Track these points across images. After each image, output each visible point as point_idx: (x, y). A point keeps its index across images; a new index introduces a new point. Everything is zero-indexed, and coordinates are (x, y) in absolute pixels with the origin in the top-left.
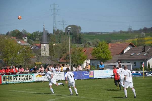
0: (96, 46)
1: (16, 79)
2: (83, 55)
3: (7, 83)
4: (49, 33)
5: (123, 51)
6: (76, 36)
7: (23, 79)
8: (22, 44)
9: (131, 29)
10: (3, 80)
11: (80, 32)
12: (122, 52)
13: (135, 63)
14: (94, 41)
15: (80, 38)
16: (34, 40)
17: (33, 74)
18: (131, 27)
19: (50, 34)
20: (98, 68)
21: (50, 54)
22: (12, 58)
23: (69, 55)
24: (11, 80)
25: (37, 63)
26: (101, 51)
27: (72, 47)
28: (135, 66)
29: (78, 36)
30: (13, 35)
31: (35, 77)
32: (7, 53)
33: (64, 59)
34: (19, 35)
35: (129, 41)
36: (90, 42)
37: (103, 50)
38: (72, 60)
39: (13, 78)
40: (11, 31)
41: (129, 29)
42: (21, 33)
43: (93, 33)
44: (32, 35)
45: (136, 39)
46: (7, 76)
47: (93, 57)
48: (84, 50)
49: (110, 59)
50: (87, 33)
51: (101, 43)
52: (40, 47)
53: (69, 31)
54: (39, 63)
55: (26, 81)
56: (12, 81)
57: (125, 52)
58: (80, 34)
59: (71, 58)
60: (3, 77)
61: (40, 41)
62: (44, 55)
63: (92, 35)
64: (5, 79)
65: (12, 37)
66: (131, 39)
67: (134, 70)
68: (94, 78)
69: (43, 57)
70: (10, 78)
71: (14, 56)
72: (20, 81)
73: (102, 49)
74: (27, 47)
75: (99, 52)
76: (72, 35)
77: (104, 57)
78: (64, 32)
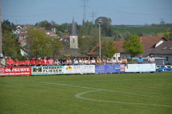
0: (126, 39)
1: (46, 71)
2: (114, 48)
3: (37, 74)
4: (79, 25)
5: (155, 45)
6: (106, 29)
7: (53, 71)
8: (51, 36)
9: (163, 22)
10: (33, 72)
11: (110, 25)
12: (154, 46)
13: (167, 58)
14: (125, 34)
15: (110, 31)
16: (63, 31)
17: (62, 66)
19: (80, 25)
20: (130, 61)
21: (79, 47)
22: (41, 49)
23: (99, 48)
24: (41, 71)
25: (66, 55)
26: (132, 44)
27: (101, 40)
28: (167, 60)
29: (108, 29)
30: (42, 26)
31: (65, 70)
32: (37, 44)
33: (94, 51)
34: (47, 26)
35: (162, 35)
36: (121, 35)
37: (134, 43)
38: (101, 53)
39: (43, 70)
40: (40, 22)
41: (161, 22)
42: (50, 24)
43: (123, 26)
44: (61, 26)
45: (168, 33)
47: (125, 50)
48: (115, 42)
49: (142, 52)
50: (117, 26)
51: (132, 36)
52: (69, 39)
53: (99, 23)
54: (68, 55)
55: (56, 73)
56: (42, 73)
57: (157, 46)
58: (110, 26)
59: (101, 51)
60: (33, 68)
61: (69, 33)
62: (74, 47)
63: (122, 28)
64: (35, 70)
65: (41, 28)
66: (163, 32)
67: (166, 64)
68: (126, 71)
69: (72, 49)
70: (40, 70)
71: (43, 48)
72: (49, 73)
73: (133, 43)
74: (56, 39)
75: (130, 45)
76: (102, 28)
77: (135, 50)
78: (94, 24)
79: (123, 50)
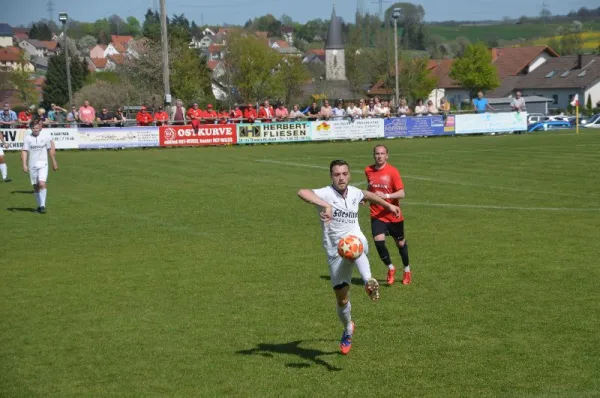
0: (459, 55)
1: (270, 134)
2: (429, 77)
3: (250, 141)
4: (346, 23)
5: (527, 67)
6: (410, 31)
7: (286, 133)
8: (283, 50)
9: (548, 12)
10: (241, 136)
11: (421, 21)
12: (525, 71)
13: (555, 97)
14: (455, 42)
15: (420, 36)
16: (310, 40)
17: (308, 123)
18: (547, 8)
19: (349, 25)
20: (467, 108)
21: (347, 75)
22: (258, 83)
23: (394, 77)
24: (259, 135)
25: (317, 97)
26: (471, 66)
27: (401, 58)
28: (556, 103)
29: (416, 31)
30: (261, 29)
31: (314, 131)
32: (248, 72)
33: (382, 87)
34: (273, 27)
35: (543, 43)
36: (446, 46)
37: (478, 64)
38: (400, 91)
39: (262, 131)
40: (256, 19)
41: (544, 12)
42: (279, 23)
43: (452, 24)
44: (305, 27)
45: (558, 38)
46: (249, 126)
47: (453, 81)
48: (431, 64)
49: (496, 86)
50: (437, 24)
51: (472, 48)
52: (323, 58)
53: (396, 17)
54: (323, 96)
55: (294, 138)
56: (261, 138)
57: (532, 68)
58: (422, 25)
59: (400, 85)
60: (241, 128)
61: (324, 43)
62: (334, 77)
63: (451, 28)
64: (244, 132)
65: (258, 33)
66: (546, 36)
67: (552, 113)
68: (457, 132)
69: (331, 81)
70: (256, 131)
71: (264, 80)
72: (278, 139)
73: (474, 63)
74: (292, 58)
75: (467, 69)
76: (402, 29)
77: (479, 82)
78: (382, 18)
79: (449, 82)
